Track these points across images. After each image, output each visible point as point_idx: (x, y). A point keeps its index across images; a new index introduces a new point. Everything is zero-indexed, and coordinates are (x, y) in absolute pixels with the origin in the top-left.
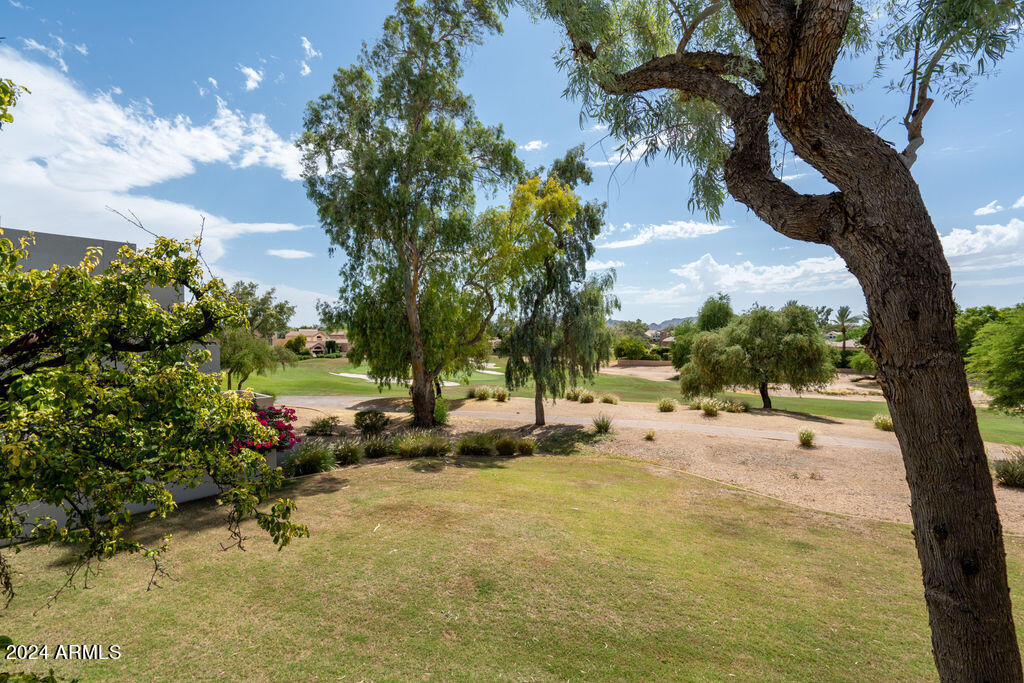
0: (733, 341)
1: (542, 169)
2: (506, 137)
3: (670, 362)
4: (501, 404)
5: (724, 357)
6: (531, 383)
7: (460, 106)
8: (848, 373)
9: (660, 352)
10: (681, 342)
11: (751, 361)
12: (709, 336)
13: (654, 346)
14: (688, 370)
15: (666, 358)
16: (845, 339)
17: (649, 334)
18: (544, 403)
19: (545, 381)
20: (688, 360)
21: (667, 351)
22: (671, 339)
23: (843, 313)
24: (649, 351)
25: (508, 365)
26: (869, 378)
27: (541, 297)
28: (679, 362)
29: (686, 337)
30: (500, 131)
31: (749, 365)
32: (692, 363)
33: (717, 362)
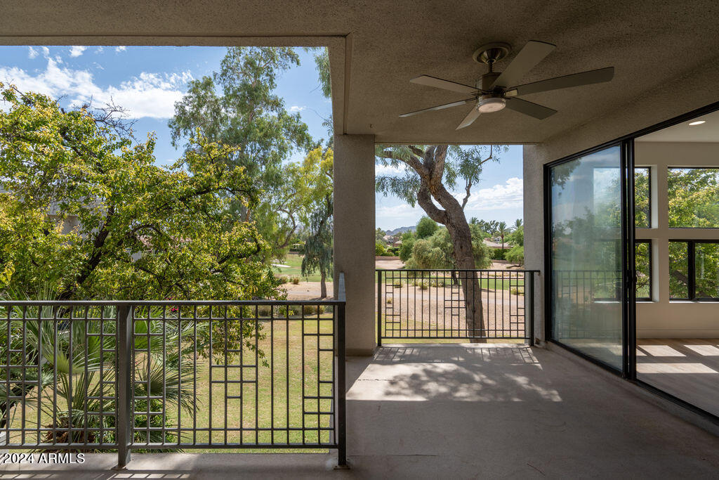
0: (436, 245)
1: (322, 140)
2: (302, 120)
3: (399, 257)
4: (296, 285)
5: (430, 254)
6: (318, 272)
7: (276, 104)
8: (504, 263)
9: (394, 251)
10: (405, 244)
11: (446, 257)
12: (422, 242)
13: (390, 247)
14: (410, 263)
15: (397, 255)
16: (503, 242)
17: (386, 238)
18: (326, 283)
19: (327, 270)
20: (410, 257)
21: (397, 250)
22: (400, 242)
23: (502, 226)
24: (386, 250)
25: (304, 260)
26: (516, 266)
27: (325, 219)
28: (405, 257)
29: (408, 241)
30: (298, 117)
31: (444, 259)
32: (413, 258)
33: (427, 258)
